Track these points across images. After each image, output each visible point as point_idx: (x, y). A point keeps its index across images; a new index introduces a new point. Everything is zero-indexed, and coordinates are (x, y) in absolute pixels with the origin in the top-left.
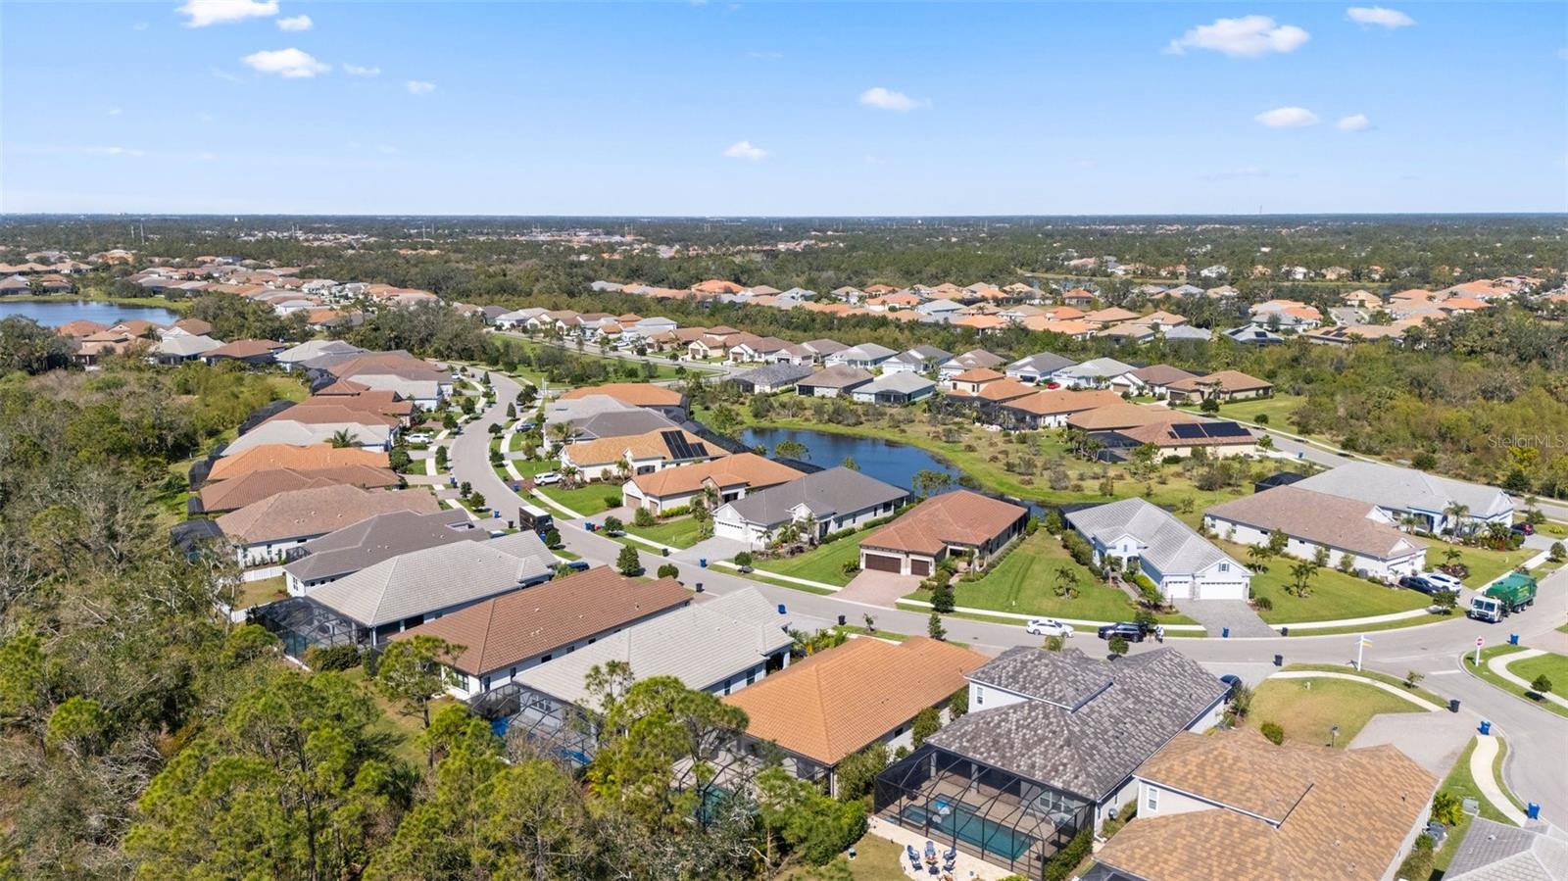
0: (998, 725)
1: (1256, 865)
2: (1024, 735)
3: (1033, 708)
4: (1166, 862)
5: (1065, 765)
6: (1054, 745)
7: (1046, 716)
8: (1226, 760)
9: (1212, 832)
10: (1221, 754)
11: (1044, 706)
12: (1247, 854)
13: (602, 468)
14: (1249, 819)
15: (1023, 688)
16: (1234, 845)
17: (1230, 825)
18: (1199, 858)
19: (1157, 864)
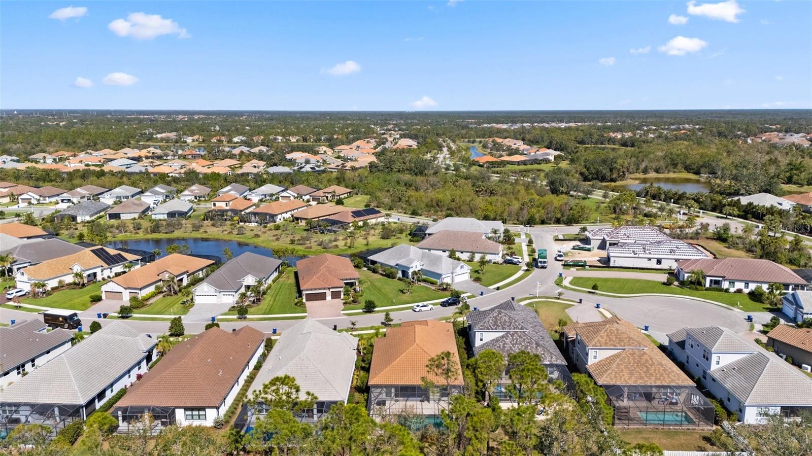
0: (504, 347)
1: (651, 366)
2: (518, 347)
3: (512, 335)
4: (623, 375)
5: (543, 354)
6: (533, 348)
7: (520, 337)
8: (614, 332)
9: (629, 359)
10: (611, 330)
11: (516, 333)
12: (646, 363)
13: (58, 280)
14: (636, 350)
15: (503, 328)
16: (639, 362)
17: (633, 354)
18: (633, 370)
19: (621, 378)
